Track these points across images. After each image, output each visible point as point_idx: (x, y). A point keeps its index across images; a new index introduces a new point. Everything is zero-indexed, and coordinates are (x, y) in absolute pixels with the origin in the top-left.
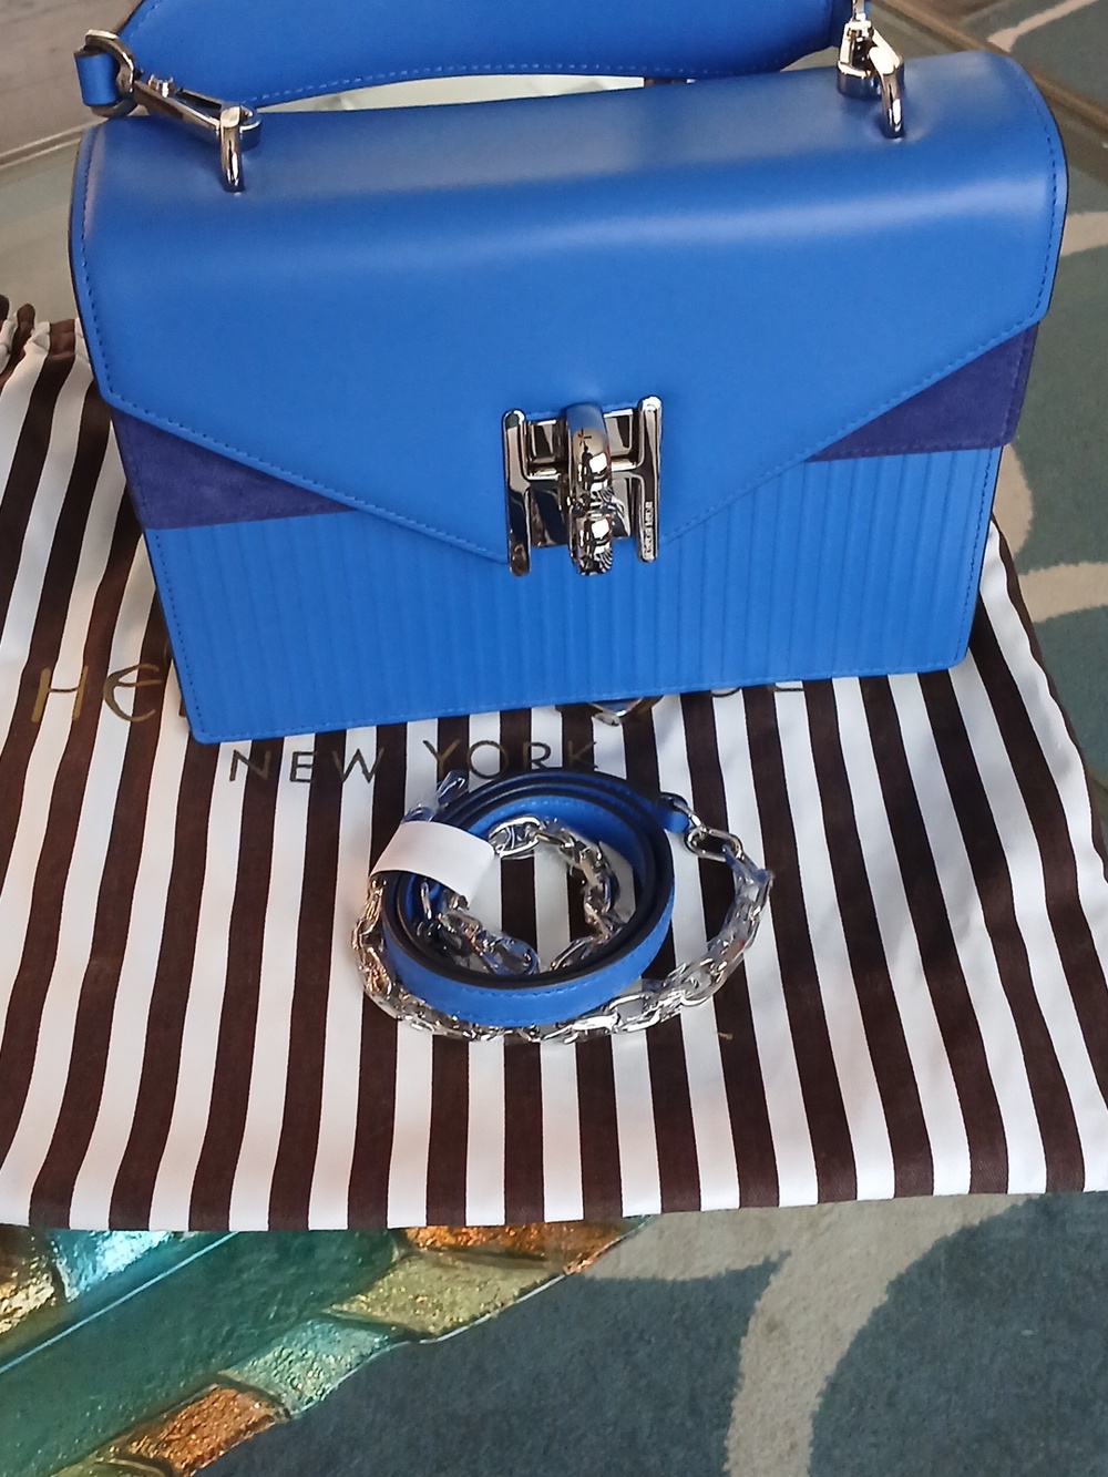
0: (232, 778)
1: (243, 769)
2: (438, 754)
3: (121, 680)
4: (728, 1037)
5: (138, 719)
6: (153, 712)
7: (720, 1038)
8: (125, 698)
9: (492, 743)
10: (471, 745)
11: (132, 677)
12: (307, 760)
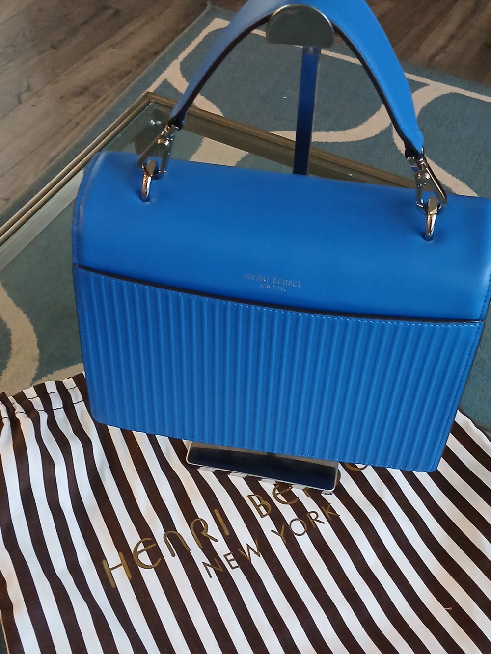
0: (211, 577)
1: (211, 570)
2: (279, 533)
3: (138, 551)
4: (451, 609)
5: (155, 565)
6: (160, 560)
7: (448, 611)
8: (144, 558)
9: (296, 519)
10: (289, 524)
11: (141, 547)
12: (231, 557)
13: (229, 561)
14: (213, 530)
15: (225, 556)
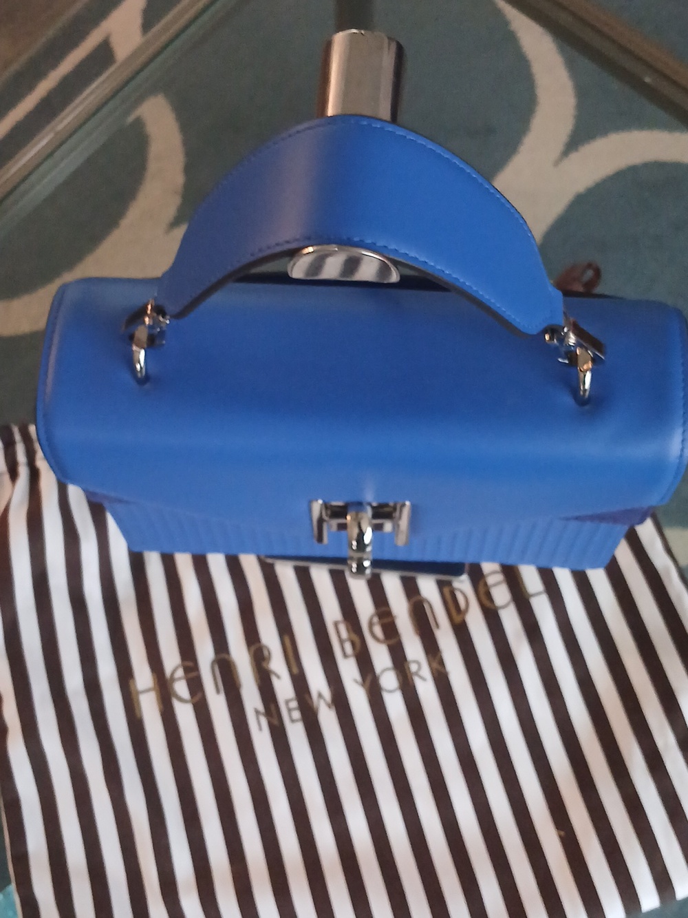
0: (260, 728)
1: (264, 721)
2: (363, 685)
3: (175, 677)
5: (194, 700)
6: (200, 694)
8: (181, 688)
9: (390, 669)
10: (377, 674)
11: (180, 672)
12: (294, 704)
13: (290, 710)
14: (277, 664)
15: (287, 702)
